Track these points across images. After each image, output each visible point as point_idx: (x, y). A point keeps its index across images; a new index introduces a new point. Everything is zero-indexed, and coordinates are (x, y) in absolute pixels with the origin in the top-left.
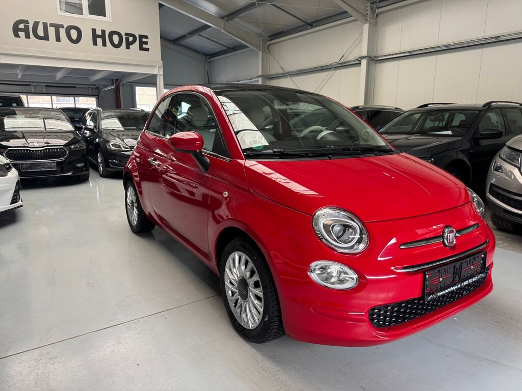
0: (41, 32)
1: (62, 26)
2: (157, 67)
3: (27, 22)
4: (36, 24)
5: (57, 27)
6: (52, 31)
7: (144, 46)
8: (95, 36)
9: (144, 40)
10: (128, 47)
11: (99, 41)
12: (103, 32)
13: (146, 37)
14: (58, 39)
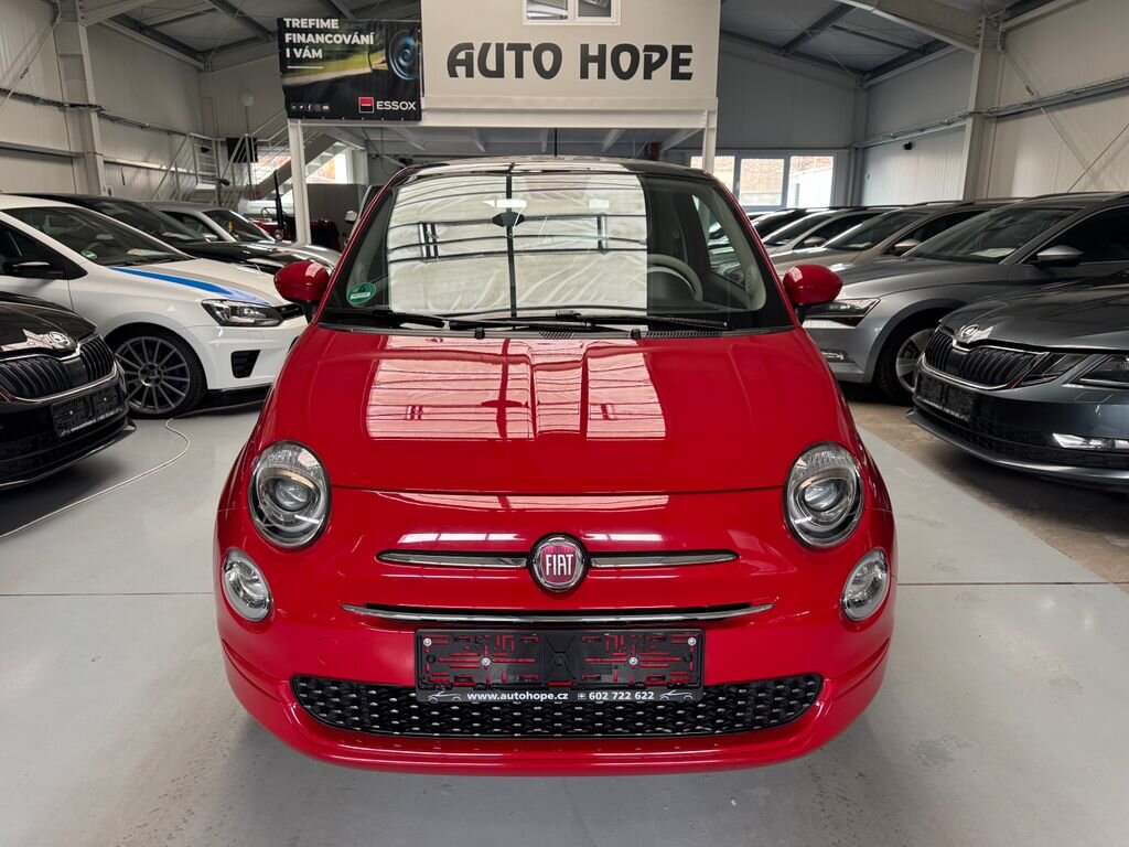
0: (491, 65)
1: (527, 47)
2: (706, 114)
3: (470, 46)
4: (486, 47)
5: (519, 49)
6: (510, 57)
7: (683, 69)
8: (586, 59)
9: (683, 56)
10: (647, 76)
11: (593, 68)
12: (602, 48)
13: (688, 49)
14: (519, 73)
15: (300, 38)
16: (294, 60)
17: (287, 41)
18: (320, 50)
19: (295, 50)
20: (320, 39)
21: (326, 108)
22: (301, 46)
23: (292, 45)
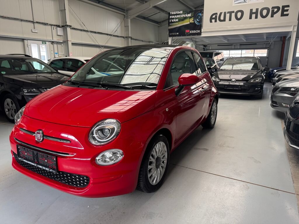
0: (222, 18)
1: (233, 12)
2: (293, 26)
3: (216, 14)
4: (221, 14)
5: (231, 13)
6: (228, 16)
7: (285, 13)
8: (251, 13)
9: (286, 9)
10: (272, 16)
11: (254, 16)
12: (257, 10)
13: (288, 6)
14: (230, 20)
15: (173, 17)
16: (172, 22)
17: (170, 18)
18: (178, 19)
19: (172, 20)
20: (178, 16)
21: (178, 34)
22: (173, 19)
23: (171, 19)
